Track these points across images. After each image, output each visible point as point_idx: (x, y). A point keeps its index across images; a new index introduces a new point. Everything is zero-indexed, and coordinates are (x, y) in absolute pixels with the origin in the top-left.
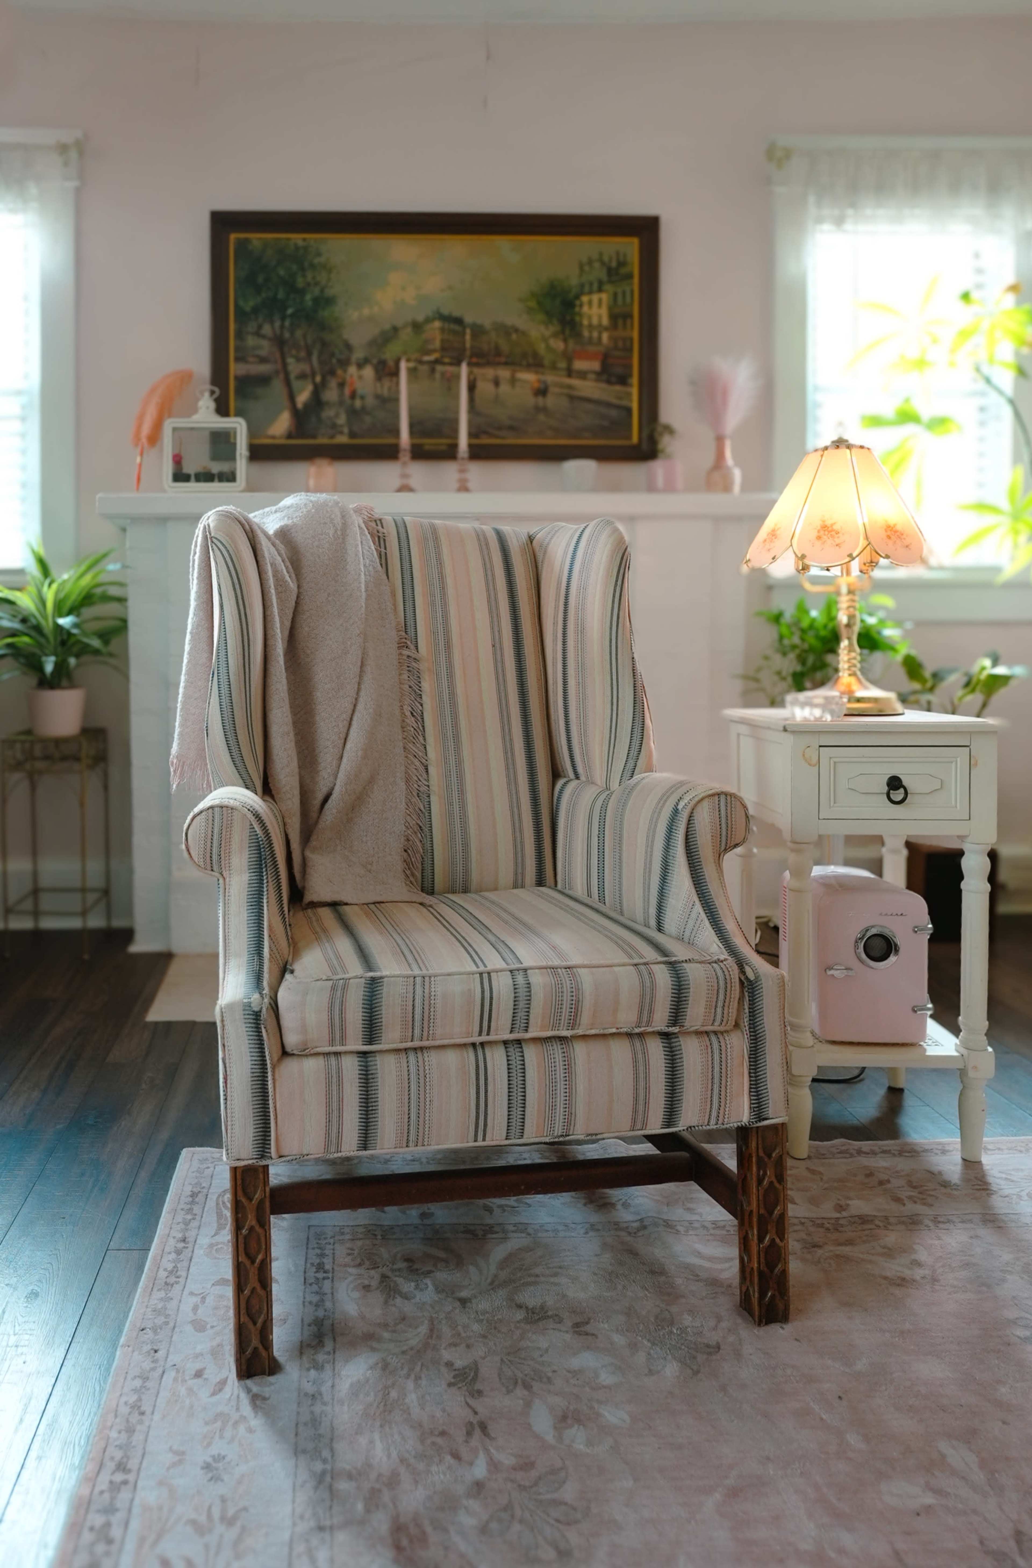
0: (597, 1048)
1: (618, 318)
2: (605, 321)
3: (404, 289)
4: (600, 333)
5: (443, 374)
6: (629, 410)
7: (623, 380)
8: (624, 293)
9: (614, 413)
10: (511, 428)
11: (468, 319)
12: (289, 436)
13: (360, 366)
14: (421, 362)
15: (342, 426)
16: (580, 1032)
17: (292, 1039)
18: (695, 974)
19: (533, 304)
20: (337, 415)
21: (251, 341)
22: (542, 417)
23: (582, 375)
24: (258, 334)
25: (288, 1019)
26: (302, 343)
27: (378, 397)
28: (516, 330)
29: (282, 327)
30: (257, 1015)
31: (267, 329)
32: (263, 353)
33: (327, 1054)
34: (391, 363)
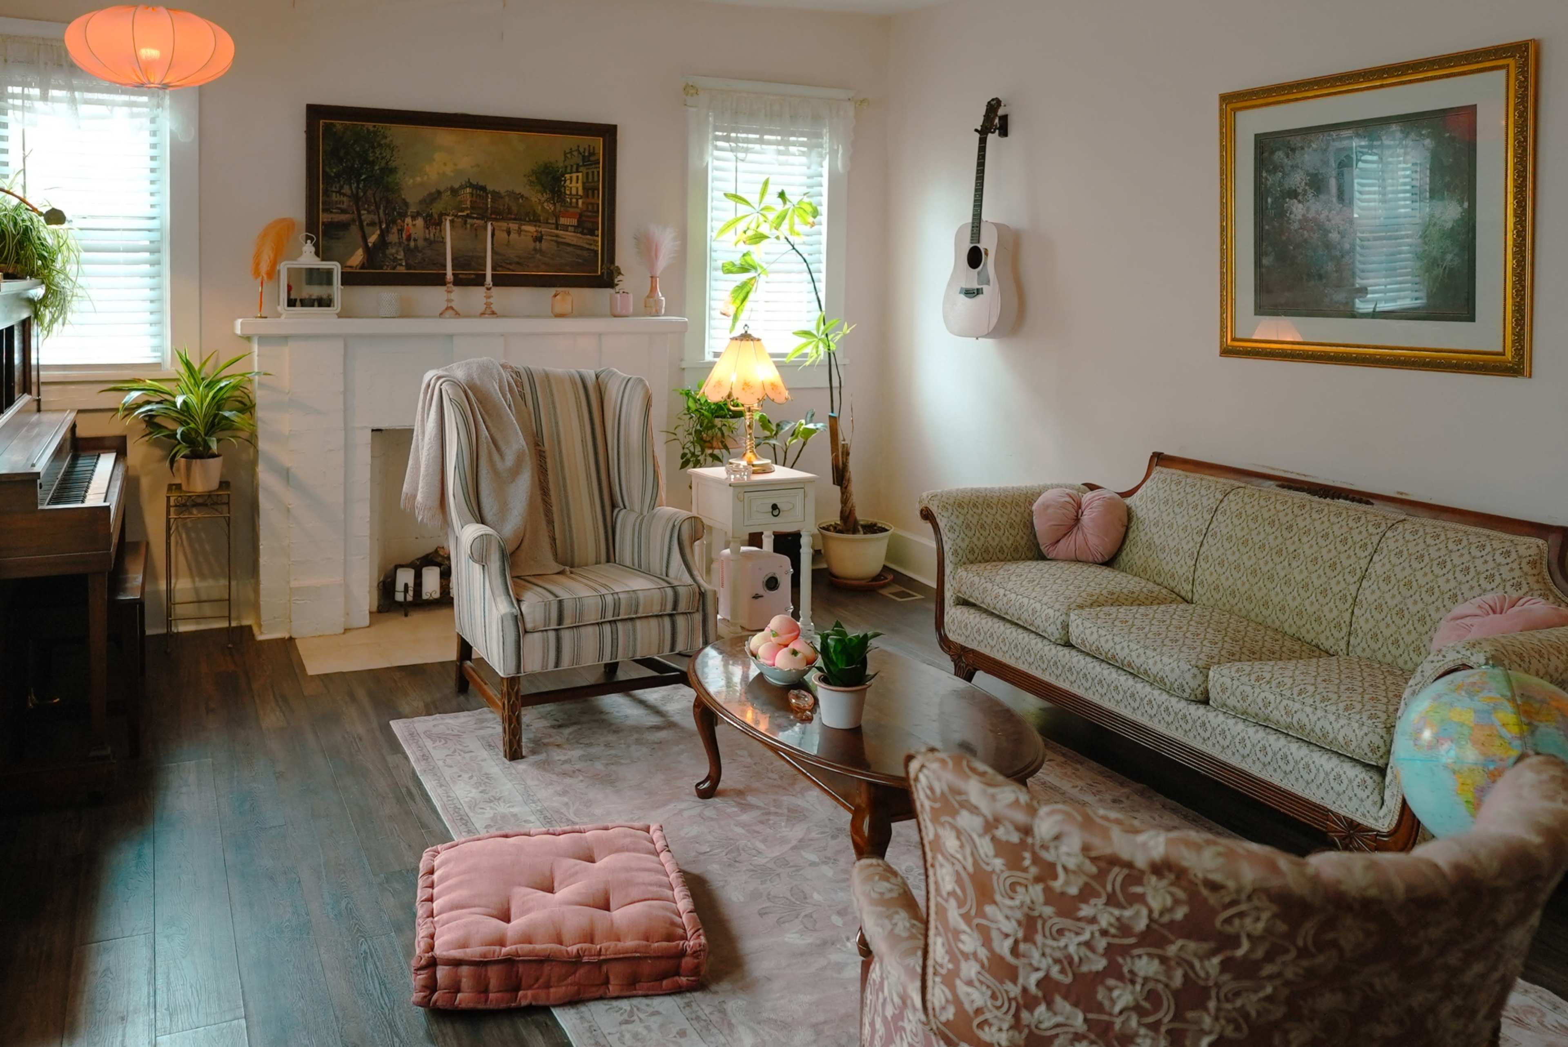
0: (645, 621)
1: (589, 190)
2: (580, 192)
3: (445, 164)
4: (577, 200)
5: (472, 225)
6: (596, 252)
7: (592, 232)
8: (593, 172)
9: (585, 253)
10: (518, 263)
11: (490, 188)
12: (363, 267)
13: (414, 218)
14: (456, 216)
15: (401, 260)
16: (639, 615)
17: (529, 626)
18: (682, 591)
19: (533, 178)
20: (397, 252)
21: (335, 197)
22: (538, 256)
23: (565, 228)
24: (339, 192)
25: (528, 619)
26: (373, 201)
27: (426, 239)
28: (522, 196)
29: (358, 187)
30: (516, 617)
31: (346, 190)
32: (344, 206)
33: (542, 631)
34: (436, 216)
